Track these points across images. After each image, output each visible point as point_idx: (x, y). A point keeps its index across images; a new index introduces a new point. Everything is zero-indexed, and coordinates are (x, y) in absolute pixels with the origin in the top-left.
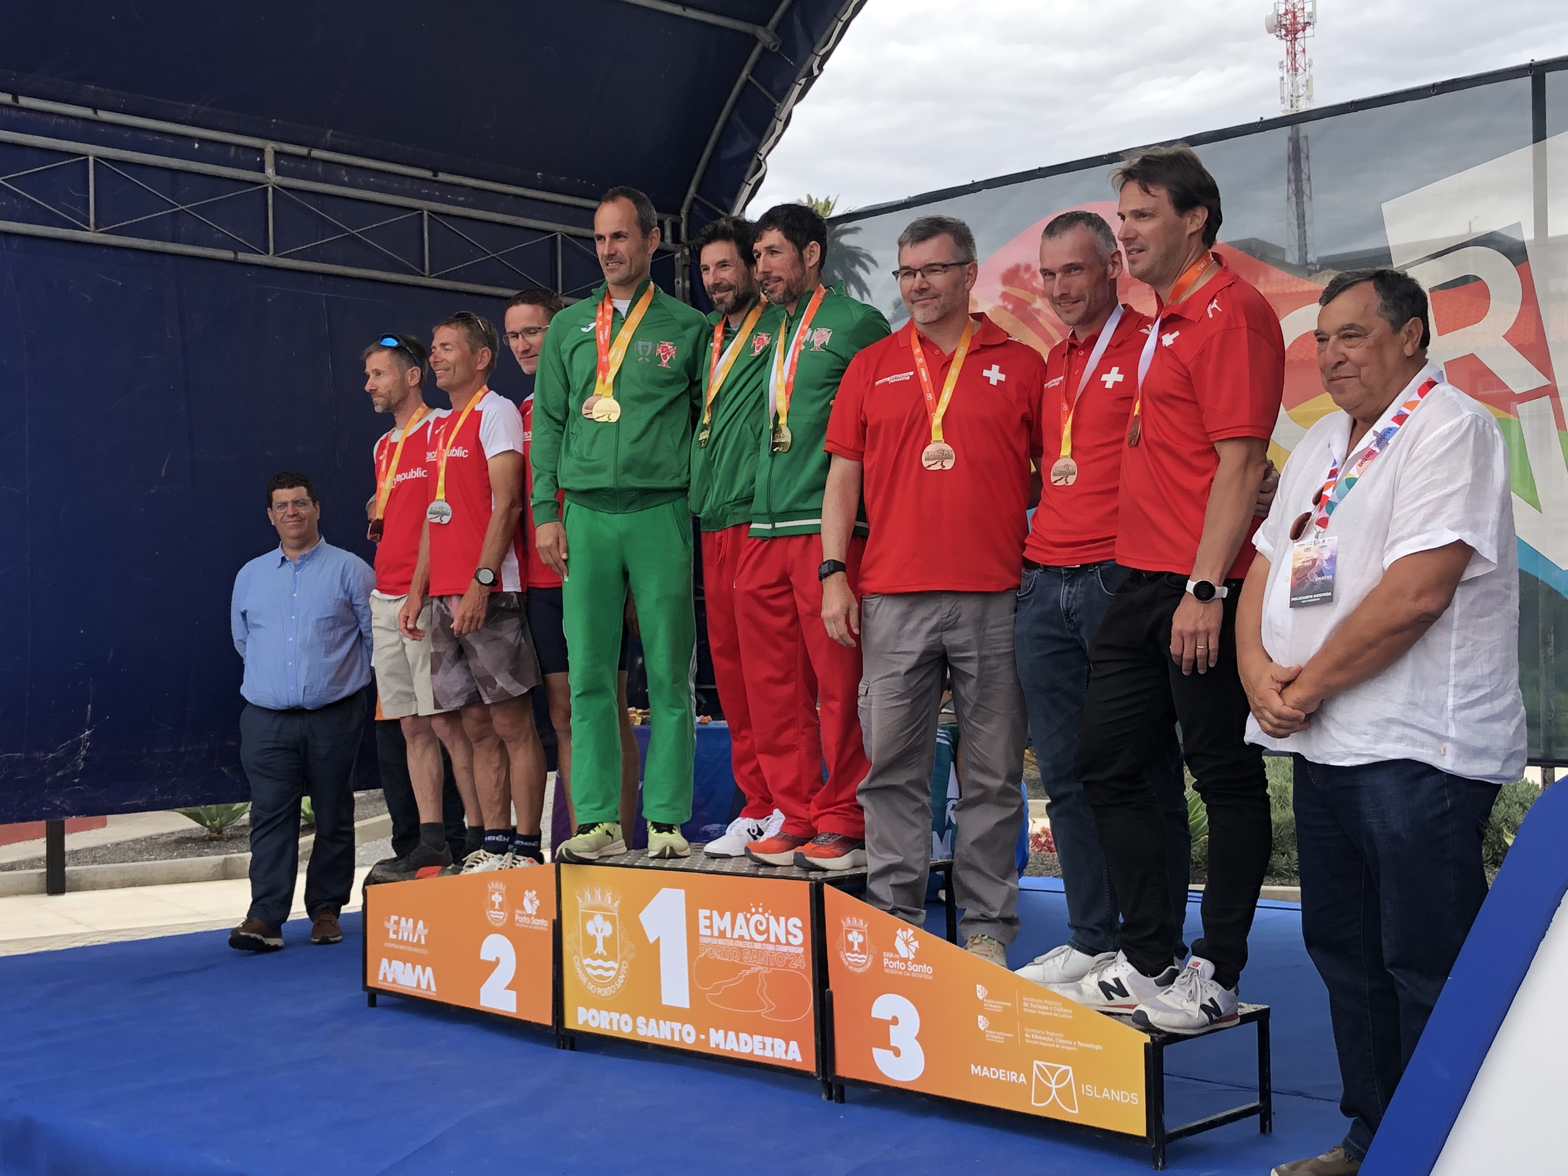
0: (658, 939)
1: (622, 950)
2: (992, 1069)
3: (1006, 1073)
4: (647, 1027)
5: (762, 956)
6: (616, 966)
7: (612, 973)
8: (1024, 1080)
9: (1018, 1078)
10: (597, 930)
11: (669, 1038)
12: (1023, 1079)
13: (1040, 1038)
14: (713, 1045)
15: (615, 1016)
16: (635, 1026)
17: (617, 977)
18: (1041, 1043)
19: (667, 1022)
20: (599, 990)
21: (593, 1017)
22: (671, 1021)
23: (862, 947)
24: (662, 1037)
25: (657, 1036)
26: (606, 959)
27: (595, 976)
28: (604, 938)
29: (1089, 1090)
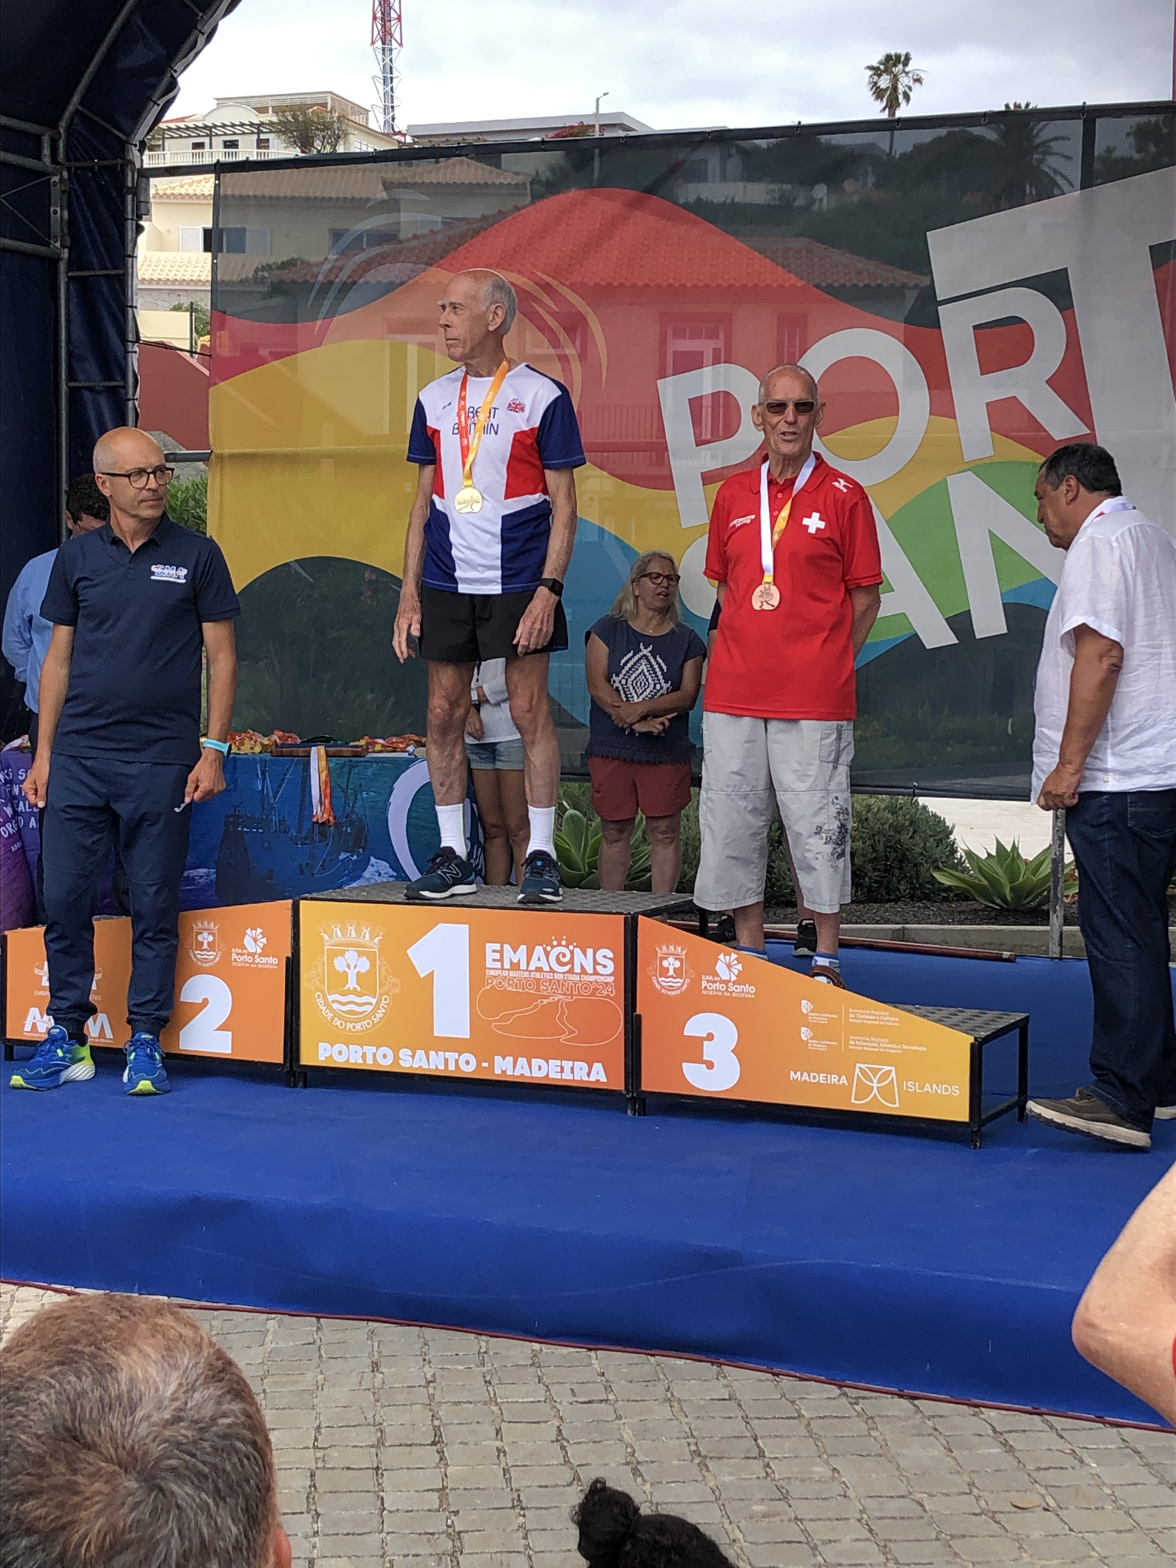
0: (431, 974)
1: (382, 985)
2: (812, 1074)
3: (827, 1077)
4: (413, 1059)
5: (563, 985)
6: (374, 1001)
7: (369, 1008)
8: (845, 1082)
9: (839, 1081)
10: (348, 966)
11: (442, 1067)
12: (844, 1080)
13: (865, 1044)
14: (498, 1071)
15: (370, 1050)
16: (397, 1058)
17: (373, 1012)
18: (865, 1048)
19: (439, 1053)
20: (350, 1026)
21: (340, 1053)
22: (444, 1051)
23: (678, 972)
24: (433, 1067)
25: (426, 1066)
26: (359, 995)
27: (344, 1012)
28: (358, 973)
29: (911, 1086)
